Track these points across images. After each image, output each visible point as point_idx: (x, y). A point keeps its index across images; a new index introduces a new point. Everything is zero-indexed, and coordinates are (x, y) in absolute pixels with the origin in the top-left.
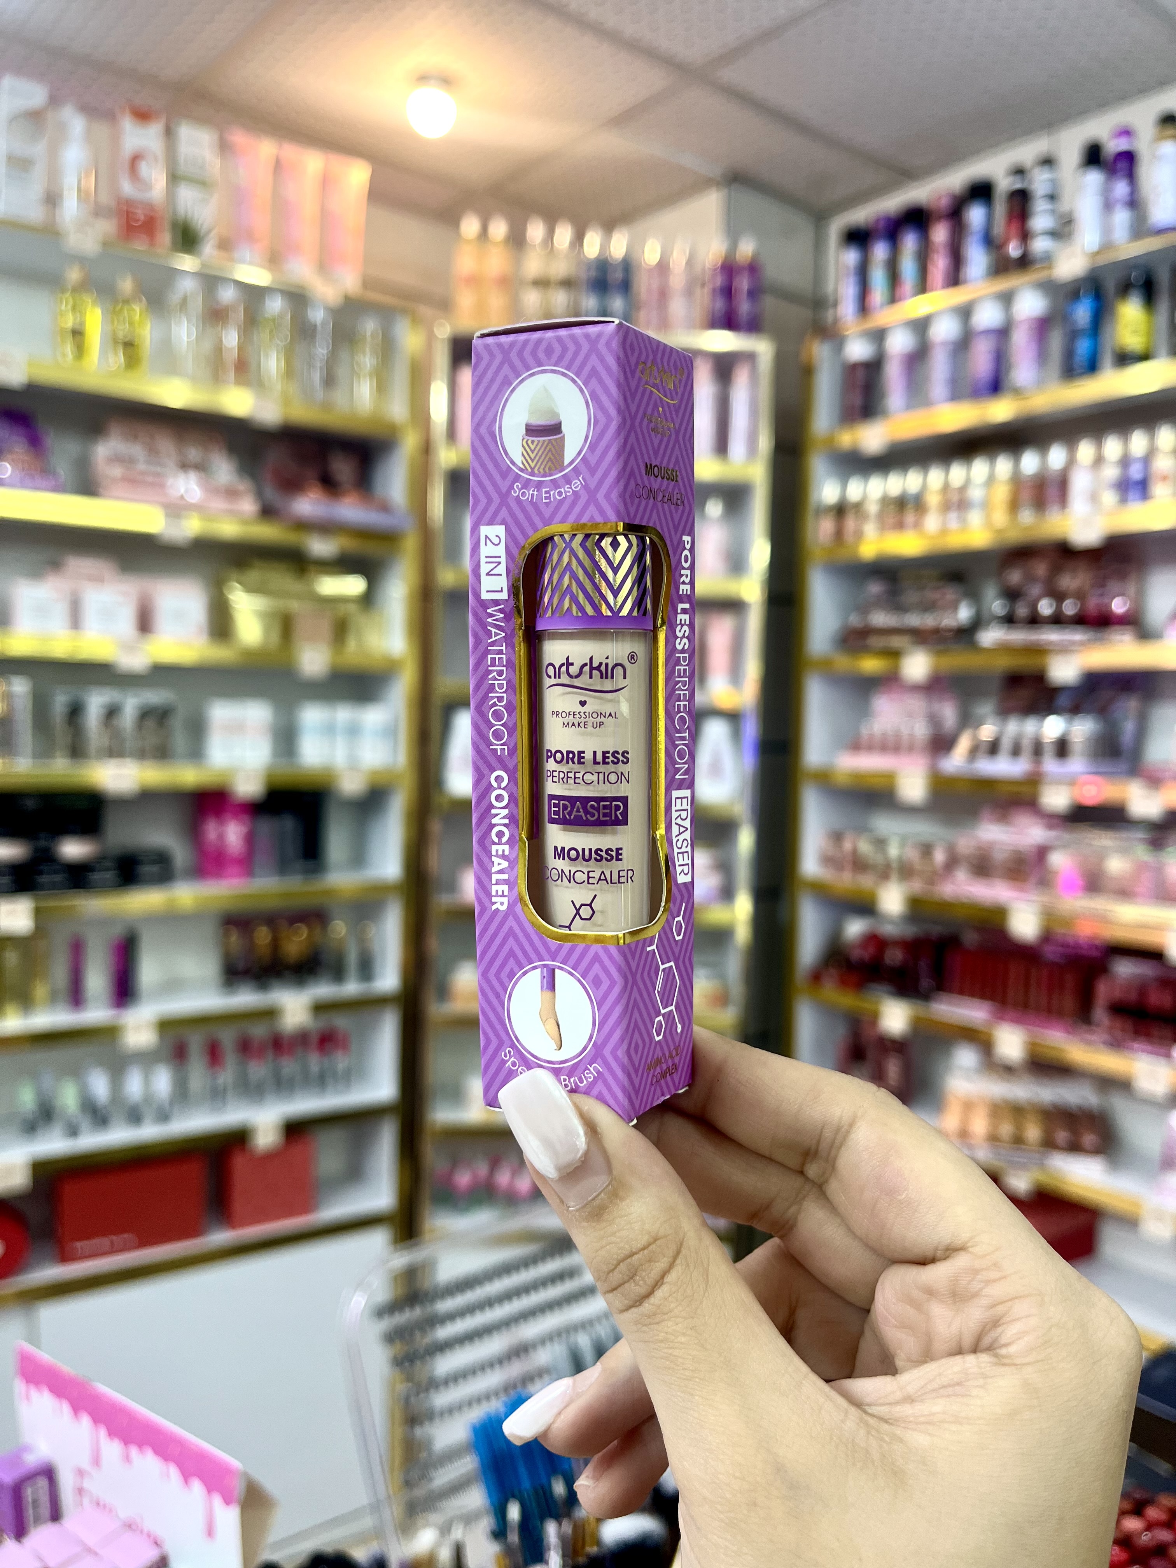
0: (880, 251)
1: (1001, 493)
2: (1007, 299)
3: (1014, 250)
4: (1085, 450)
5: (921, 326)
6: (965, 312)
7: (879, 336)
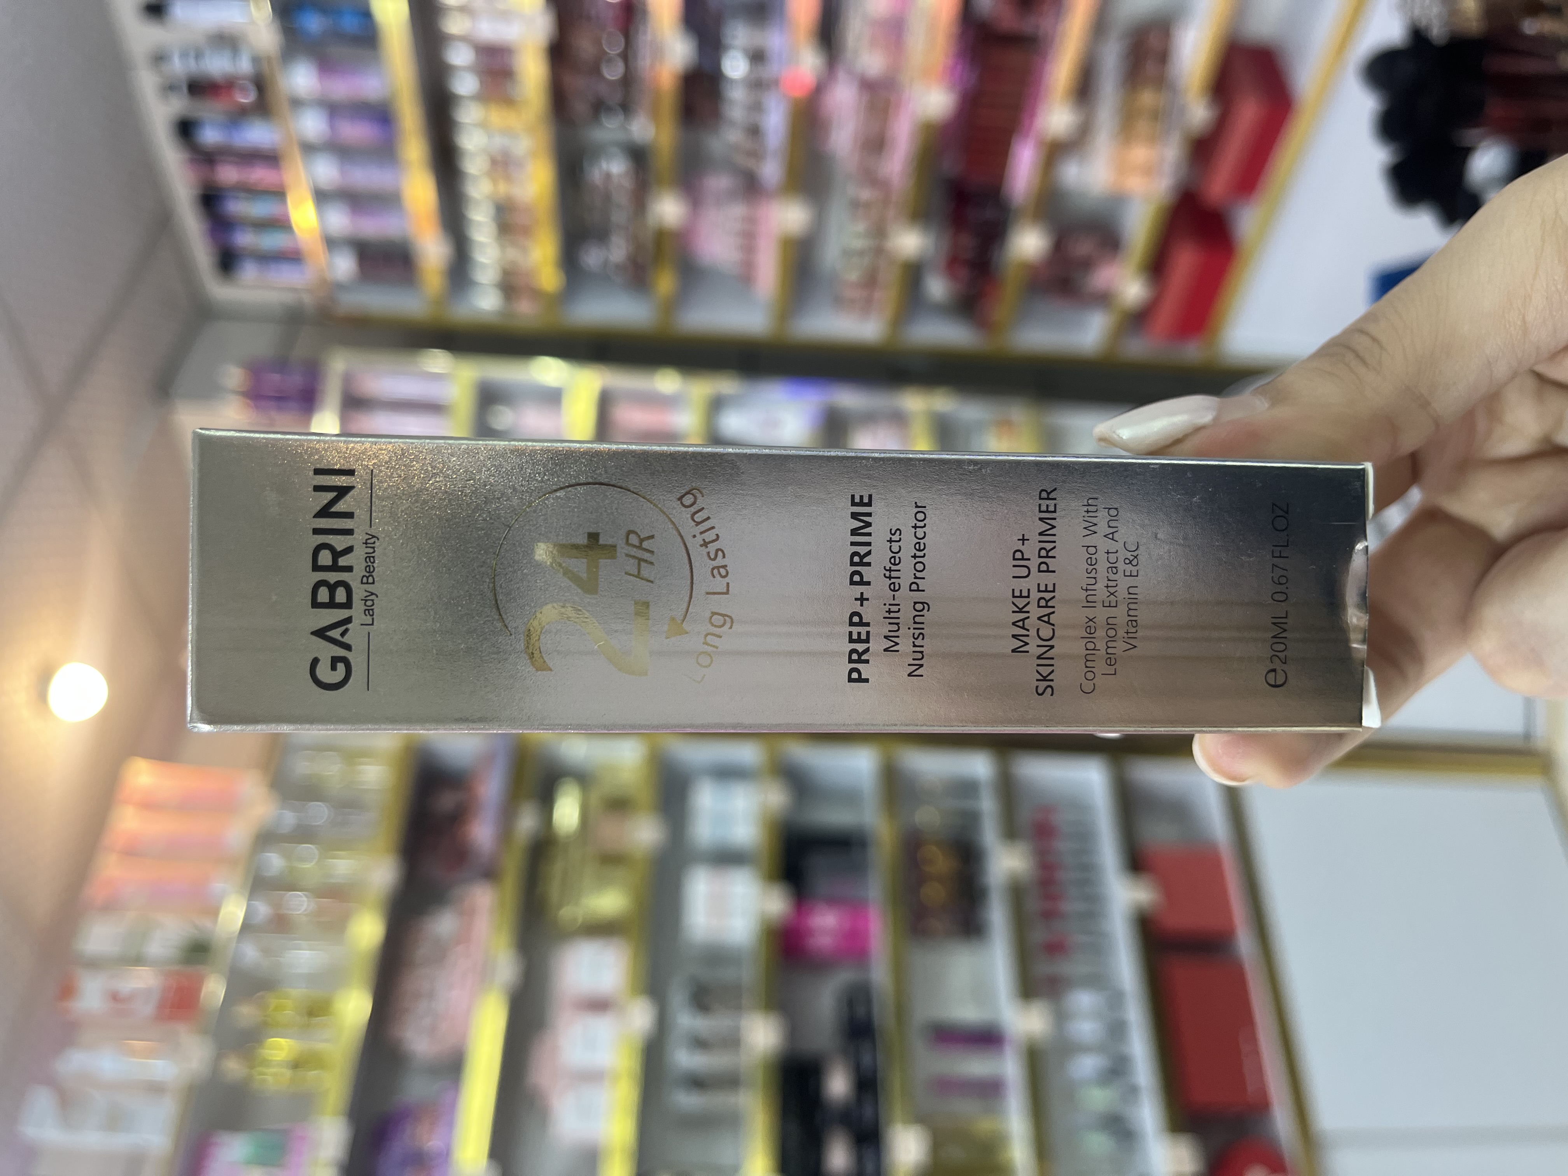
0: (244, 239)
1: (497, 116)
2: (297, 103)
3: (246, 98)
4: (454, 25)
5: (322, 197)
6: (309, 149)
7: (331, 243)
